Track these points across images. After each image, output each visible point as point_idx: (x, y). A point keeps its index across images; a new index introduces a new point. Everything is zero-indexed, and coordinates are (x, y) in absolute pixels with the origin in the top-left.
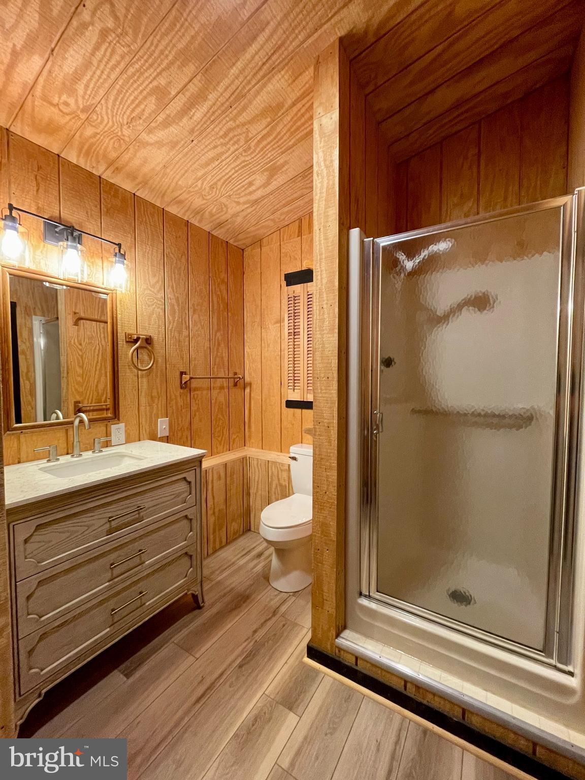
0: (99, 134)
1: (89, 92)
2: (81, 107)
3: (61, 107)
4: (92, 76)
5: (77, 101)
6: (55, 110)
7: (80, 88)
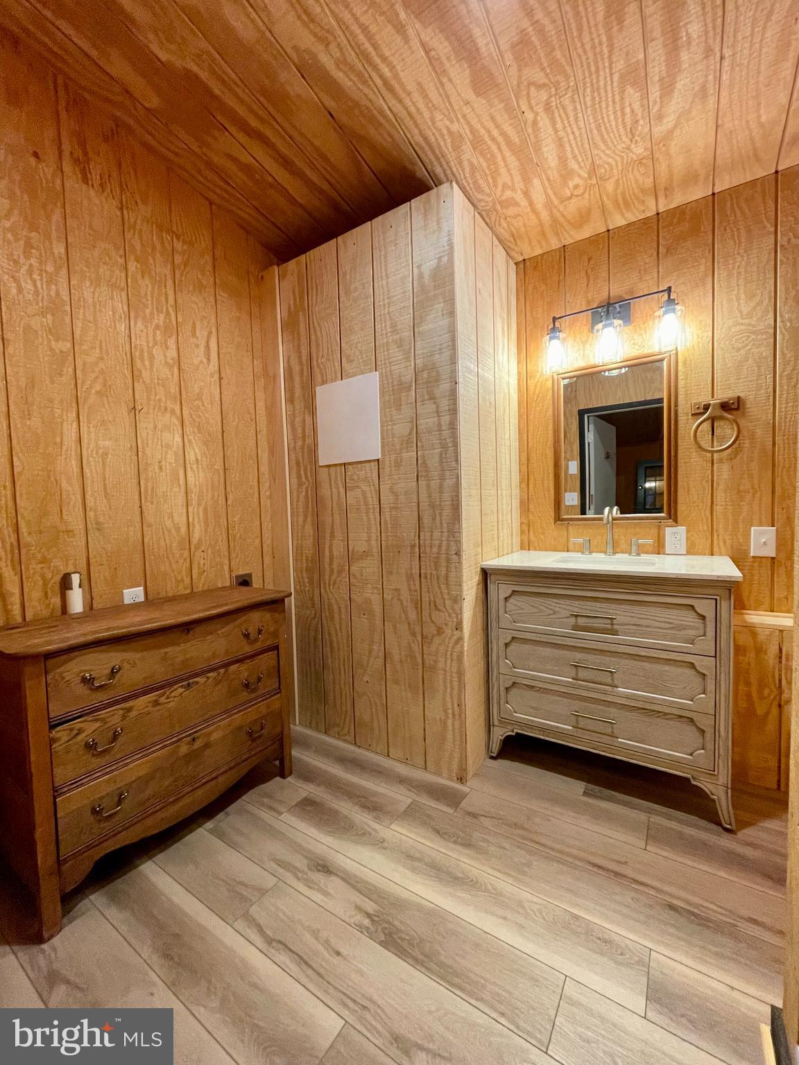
0: (618, 180)
1: (580, 160)
2: (586, 176)
3: (575, 193)
4: (571, 145)
5: (579, 176)
6: (574, 200)
7: (573, 165)
